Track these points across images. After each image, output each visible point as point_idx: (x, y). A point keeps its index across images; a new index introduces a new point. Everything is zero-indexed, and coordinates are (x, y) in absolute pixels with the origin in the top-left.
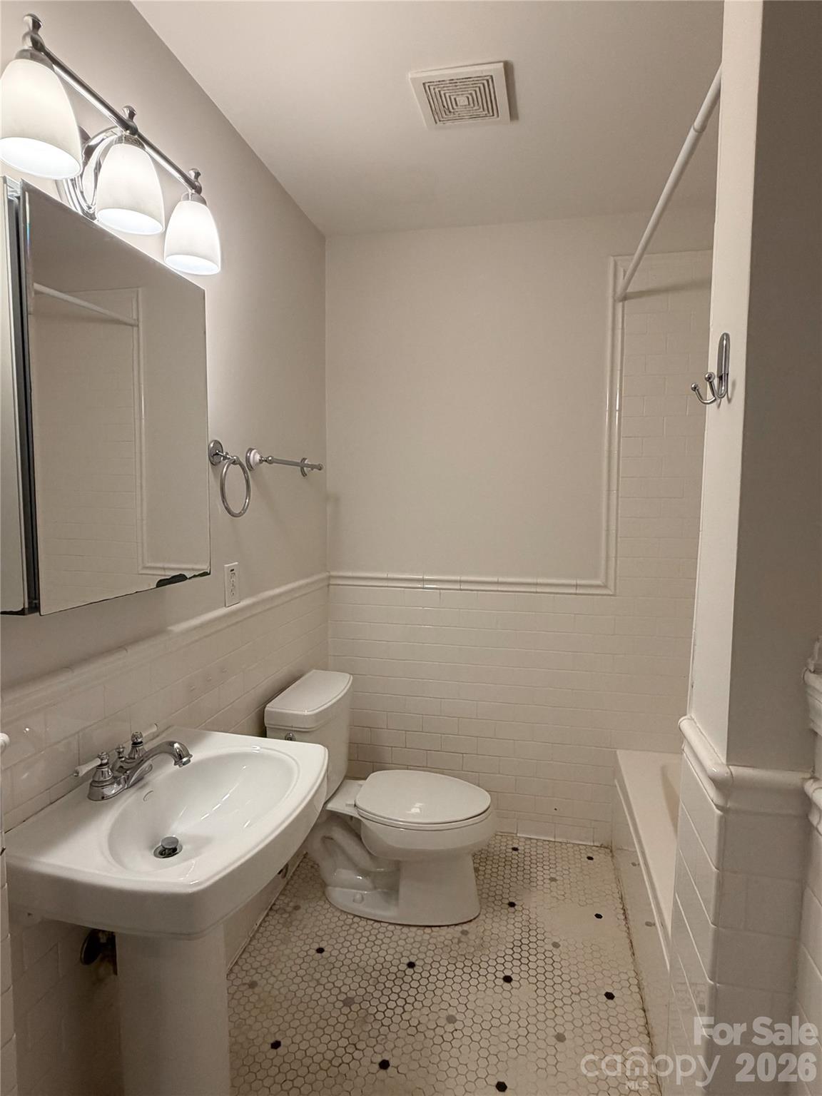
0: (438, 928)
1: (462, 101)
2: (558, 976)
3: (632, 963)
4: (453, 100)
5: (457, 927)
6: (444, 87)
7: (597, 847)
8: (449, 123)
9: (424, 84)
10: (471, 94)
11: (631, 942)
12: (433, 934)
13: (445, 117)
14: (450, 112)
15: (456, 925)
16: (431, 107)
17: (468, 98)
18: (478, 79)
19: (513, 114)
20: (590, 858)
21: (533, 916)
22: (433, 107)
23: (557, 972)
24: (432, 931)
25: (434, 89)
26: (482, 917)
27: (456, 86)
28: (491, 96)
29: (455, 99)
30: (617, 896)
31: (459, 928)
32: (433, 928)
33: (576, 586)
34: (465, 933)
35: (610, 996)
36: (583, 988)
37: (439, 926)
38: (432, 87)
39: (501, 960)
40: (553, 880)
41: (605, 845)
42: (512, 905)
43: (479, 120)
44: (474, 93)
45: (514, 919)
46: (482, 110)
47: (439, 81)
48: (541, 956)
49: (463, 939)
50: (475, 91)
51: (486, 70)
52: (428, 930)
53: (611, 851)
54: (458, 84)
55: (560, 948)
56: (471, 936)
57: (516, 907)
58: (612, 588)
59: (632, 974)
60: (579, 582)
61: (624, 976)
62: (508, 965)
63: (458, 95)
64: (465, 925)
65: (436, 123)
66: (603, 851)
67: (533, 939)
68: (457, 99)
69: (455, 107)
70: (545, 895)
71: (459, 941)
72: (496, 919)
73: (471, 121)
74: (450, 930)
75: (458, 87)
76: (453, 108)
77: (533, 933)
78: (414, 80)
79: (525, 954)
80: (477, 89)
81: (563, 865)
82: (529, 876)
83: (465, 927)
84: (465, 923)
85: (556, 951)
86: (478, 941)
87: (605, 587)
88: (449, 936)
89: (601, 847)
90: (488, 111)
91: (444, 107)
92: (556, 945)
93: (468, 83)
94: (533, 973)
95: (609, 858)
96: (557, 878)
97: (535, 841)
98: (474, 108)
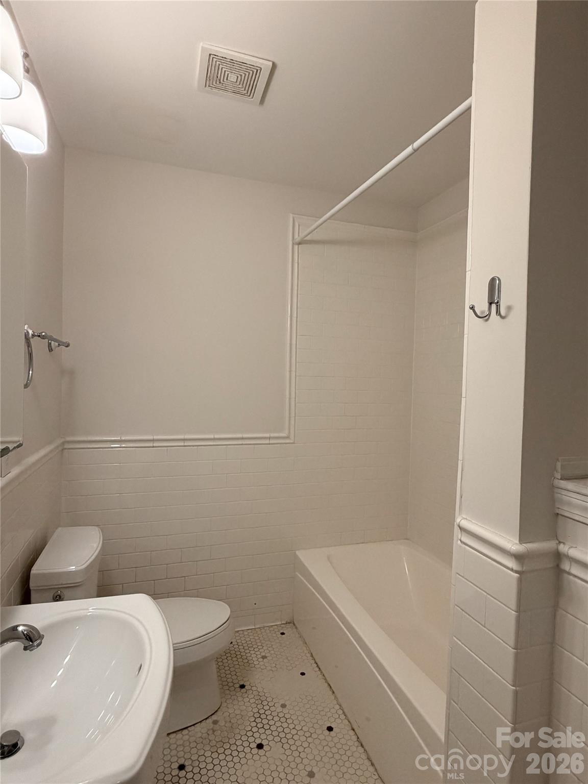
0: (193, 727)
1: (233, 78)
2: (293, 728)
3: (335, 699)
4: (226, 75)
5: (207, 720)
6: (224, 63)
7: (284, 624)
8: (214, 90)
9: (210, 55)
10: (241, 75)
11: (329, 685)
12: (190, 734)
13: (215, 84)
14: (220, 83)
15: (206, 719)
16: (207, 74)
17: (238, 77)
18: (251, 67)
19: (262, 101)
20: (283, 634)
21: (260, 689)
22: (209, 74)
23: (291, 726)
24: (189, 731)
25: (216, 61)
26: (224, 705)
27: (234, 66)
28: (254, 82)
29: (228, 74)
30: (309, 655)
31: (210, 721)
32: (189, 728)
33: (269, 438)
34: (215, 722)
35: (330, 729)
36: (312, 730)
37: (194, 725)
38: (215, 59)
39: (250, 734)
40: (264, 657)
41: (289, 621)
42: (242, 686)
43: (238, 96)
44: (244, 75)
45: (248, 697)
46: (243, 89)
47: (223, 57)
48: (276, 719)
49: (216, 727)
50: (245, 74)
51: (259, 62)
52: (185, 732)
53: (294, 624)
54: (235, 65)
55: (287, 707)
56: (222, 723)
57: (246, 687)
58: (293, 438)
59: (337, 707)
60: (272, 435)
61: (333, 711)
62: (256, 735)
63: (232, 72)
64: (213, 716)
65: (205, 86)
66: (288, 626)
67: (266, 708)
68: (229, 75)
69: (225, 80)
70: (263, 671)
71: (214, 731)
72: (236, 702)
73: (232, 95)
74: (203, 724)
75: (234, 67)
76: (223, 81)
77: (265, 703)
78: (203, 49)
79: (265, 721)
80: (247, 74)
81: (267, 644)
82: (247, 661)
83: (214, 718)
84: (213, 714)
85: (286, 711)
86: (228, 725)
87: (288, 437)
88: (204, 731)
89: (286, 623)
90: (247, 92)
91: (217, 77)
92: (283, 706)
93: (243, 67)
94: (275, 733)
95: (295, 630)
96: (267, 655)
97: (242, 632)
98: (240, 86)
